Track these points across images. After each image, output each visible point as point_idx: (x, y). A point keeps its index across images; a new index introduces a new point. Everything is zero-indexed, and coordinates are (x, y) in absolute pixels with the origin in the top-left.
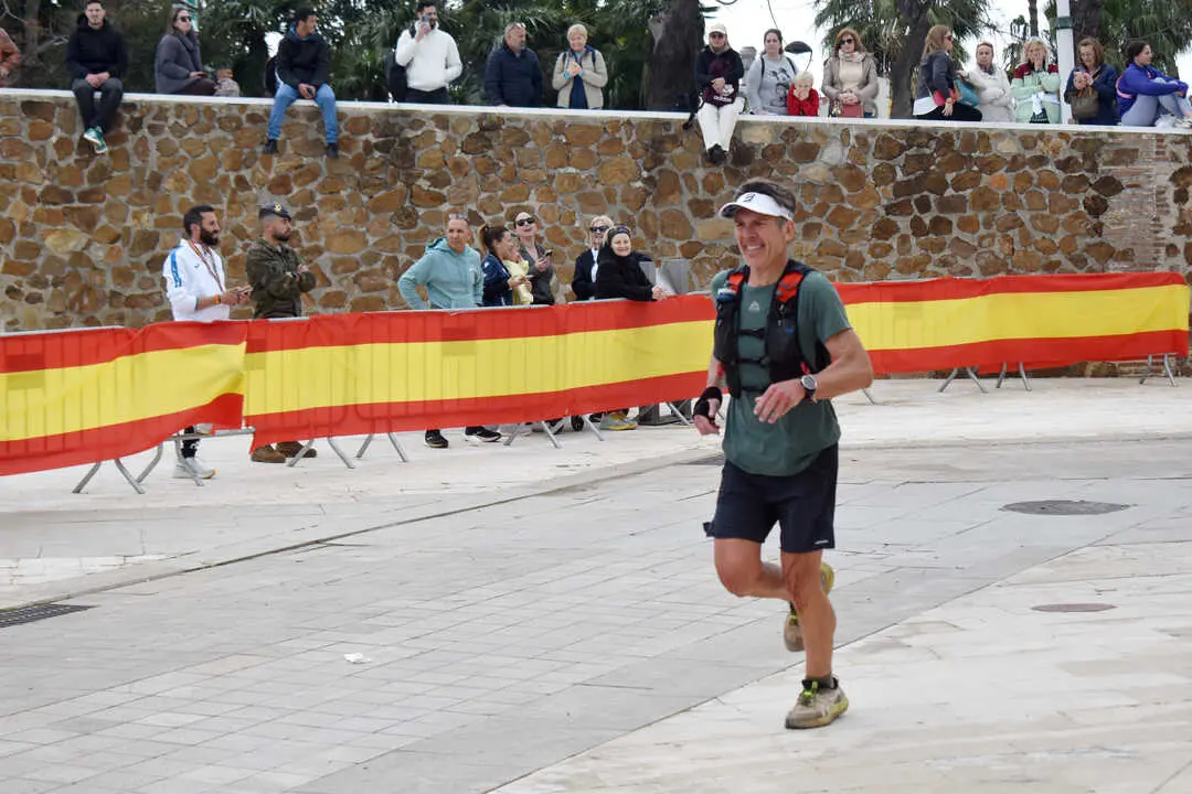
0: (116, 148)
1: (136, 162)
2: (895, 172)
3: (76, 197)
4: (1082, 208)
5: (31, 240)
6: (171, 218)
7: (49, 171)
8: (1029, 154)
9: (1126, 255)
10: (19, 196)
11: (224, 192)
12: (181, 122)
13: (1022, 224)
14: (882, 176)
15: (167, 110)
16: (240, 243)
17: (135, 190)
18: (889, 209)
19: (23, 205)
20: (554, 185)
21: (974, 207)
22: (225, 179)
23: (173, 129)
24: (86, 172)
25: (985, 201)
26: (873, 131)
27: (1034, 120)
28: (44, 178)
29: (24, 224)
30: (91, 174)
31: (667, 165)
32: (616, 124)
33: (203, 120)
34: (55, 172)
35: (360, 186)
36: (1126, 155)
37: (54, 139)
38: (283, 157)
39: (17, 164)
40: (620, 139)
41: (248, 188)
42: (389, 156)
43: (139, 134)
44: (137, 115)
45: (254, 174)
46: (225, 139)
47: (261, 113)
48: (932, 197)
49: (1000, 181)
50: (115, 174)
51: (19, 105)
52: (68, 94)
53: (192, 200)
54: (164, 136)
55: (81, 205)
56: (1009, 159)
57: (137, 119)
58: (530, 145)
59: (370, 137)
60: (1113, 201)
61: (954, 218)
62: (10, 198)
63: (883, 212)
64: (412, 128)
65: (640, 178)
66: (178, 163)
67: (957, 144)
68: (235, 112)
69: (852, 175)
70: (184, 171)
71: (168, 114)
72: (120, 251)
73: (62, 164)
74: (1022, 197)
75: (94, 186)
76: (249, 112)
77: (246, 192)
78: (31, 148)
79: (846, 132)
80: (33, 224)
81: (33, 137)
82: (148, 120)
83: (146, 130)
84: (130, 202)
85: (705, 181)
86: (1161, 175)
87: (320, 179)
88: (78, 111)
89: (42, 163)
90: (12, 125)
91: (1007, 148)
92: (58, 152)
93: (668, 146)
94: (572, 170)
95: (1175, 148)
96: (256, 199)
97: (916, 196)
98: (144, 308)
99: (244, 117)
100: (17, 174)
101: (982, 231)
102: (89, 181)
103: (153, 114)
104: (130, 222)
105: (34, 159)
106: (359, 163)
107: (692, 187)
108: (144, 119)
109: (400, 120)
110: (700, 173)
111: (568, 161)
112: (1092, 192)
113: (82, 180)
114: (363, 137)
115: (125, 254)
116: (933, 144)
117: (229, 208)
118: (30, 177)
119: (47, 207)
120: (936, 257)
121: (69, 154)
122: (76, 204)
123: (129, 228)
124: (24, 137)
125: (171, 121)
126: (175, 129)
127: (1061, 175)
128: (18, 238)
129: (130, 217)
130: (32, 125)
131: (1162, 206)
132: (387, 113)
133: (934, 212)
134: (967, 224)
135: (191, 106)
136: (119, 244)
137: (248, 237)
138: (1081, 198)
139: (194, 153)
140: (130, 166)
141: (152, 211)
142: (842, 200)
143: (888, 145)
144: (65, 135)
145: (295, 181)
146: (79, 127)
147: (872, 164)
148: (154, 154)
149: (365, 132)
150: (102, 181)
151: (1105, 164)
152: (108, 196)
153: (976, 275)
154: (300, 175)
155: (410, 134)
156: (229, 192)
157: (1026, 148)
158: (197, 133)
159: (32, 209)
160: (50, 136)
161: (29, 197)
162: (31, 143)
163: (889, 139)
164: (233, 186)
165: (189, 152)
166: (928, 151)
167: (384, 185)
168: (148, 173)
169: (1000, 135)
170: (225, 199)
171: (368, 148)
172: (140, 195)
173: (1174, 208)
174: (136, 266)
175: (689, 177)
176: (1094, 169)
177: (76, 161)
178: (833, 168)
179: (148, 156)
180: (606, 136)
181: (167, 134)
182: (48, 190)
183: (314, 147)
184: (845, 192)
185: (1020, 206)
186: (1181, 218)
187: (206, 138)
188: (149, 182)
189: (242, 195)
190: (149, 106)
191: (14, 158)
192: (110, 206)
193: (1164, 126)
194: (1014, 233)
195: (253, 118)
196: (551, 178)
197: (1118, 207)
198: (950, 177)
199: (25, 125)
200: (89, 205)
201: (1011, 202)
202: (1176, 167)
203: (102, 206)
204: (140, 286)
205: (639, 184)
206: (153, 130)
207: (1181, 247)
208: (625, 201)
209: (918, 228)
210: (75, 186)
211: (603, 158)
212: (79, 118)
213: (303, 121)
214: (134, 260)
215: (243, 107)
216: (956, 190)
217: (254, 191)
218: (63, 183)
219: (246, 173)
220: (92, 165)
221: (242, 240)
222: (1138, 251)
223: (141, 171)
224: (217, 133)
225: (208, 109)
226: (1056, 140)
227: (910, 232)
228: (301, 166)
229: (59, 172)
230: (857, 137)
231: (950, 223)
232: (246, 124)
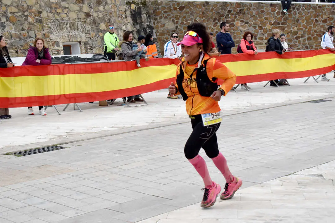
0: (289, 13)
1: (293, 16)
3: (280, 24)
6: (301, 28)
7: (275, 18)
10: (268, 24)
11: (312, 22)
12: (304, 8)
15: (301, 5)
16: (315, 34)
17: (293, 22)
19: (270, 26)
22: (313, 20)
24: (283, 18)
28: (274, 20)
29: (269, 29)
30: (284, 19)
33: (308, 7)
34: (276, 19)
37: (276, 12)
38: (326, 15)
39: (268, 17)
41: (318, 22)
43: (295, 10)
44: (294, 6)
45: (319, 19)
46: (313, 11)
47: (321, 6)
50: (289, 19)
51: (269, 4)
52: (280, 2)
53: (305, 24)
54: (300, 11)
55: (282, 26)
57: (294, 7)
62: (267, 24)
66: (302, 17)
68: (315, 5)
70: (304, 18)
71: (301, 6)
72: (289, 35)
73: (278, 17)
76: (319, 5)
77: (317, 23)
78: (271, 14)
80: (271, 30)
82: (297, 7)
83: (296, 10)
84: (292, 25)
88: (282, 6)
90: (268, 9)
92: (277, 14)
96: (320, 24)
98: (294, 47)
99: (317, 7)
100: (268, 19)
102: (284, 21)
103: (298, 6)
104: (292, 29)
105: (272, 16)
108: (296, 7)
113: (282, 20)
115: (290, 36)
117: (313, 26)
118: (271, 20)
119: (275, 26)
121: (279, 15)
122: (281, 25)
123: (292, 30)
125: (302, 8)
126: (302, 9)
128: (268, 32)
129: (292, 28)
130: (272, 9)
135: (306, 4)
136: (289, 34)
137: (318, 32)
139: (307, 14)
140: (292, 17)
141: (297, 27)
144: (278, 11)
145: (328, 20)
146: (282, 9)
148: (298, 15)
150: (286, 20)
152: (287, 23)
154: (329, 19)
156: (313, 23)
158: (307, 10)
159: (271, 26)
161: (271, 24)
162: (271, 12)
164: (314, 21)
165: (305, 14)
168: (296, 19)
170: (313, 24)
174: (293, 38)
177: (281, 16)
179: (296, 15)
181: (300, 10)
182: (275, 22)
183: (333, 13)
187: (309, 11)
188: (296, 21)
189: (316, 23)
190: (297, 4)
191: (268, 16)
192: (288, 26)
195: (320, 7)
199: (270, 9)
200: (283, 25)
203: (286, 26)
204: (294, 43)
206: (298, 9)
210: (280, 21)
212: (282, 7)
213: (330, 7)
214: (292, 37)
215: (317, 4)
218: (278, 21)
219: (317, 19)
221: (316, 33)
224: (311, 10)
225: (310, 5)
228: (330, 17)
229: (277, 18)
232: (318, 8)
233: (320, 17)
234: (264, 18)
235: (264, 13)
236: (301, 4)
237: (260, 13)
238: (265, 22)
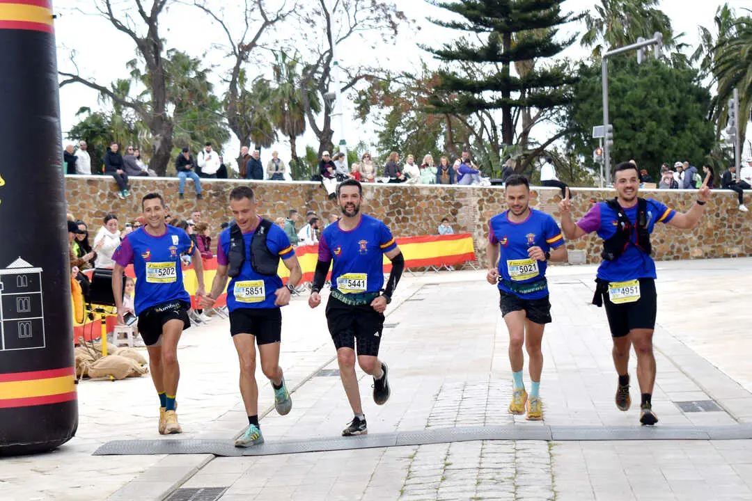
1: (128, 202)
2: (389, 202)
4: (450, 213)
5: (91, 231)
8: (432, 195)
9: (464, 228)
10: (87, 214)
12: (145, 187)
13: (431, 219)
14: (386, 203)
15: (140, 183)
17: (129, 211)
18: (388, 214)
19: (89, 217)
20: (276, 208)
21: (416, 213)
23: (141, 189)
24: (111, 205)
25: (418, 211)
26: (381, 187)
27: (430, 183)
28: (96, 207)
30: (113, 206)
31: (314, 200)
32: (296, 186)
33: (152, 186)
34: (100, 205)
35: (208, 209)
36: (463, 195)
37: (99, 193)
39: (86, 202)
40: (297, 191)
41: (169, 210)
42: (218, 198)
45: (171, 206)
47: (173, 183)
48: (402, 210)
49: (423, 204)
50: (121, 206)
51: (86, 181)
56: (426, 196)
58: (267, 193)
59: (211, 191)
60: (459, 210)
61: (409, 217)
62: (84, 215)
63: (385, 215)
64: (226, 188)
65: (304, 204)
67: (409, 192)
68: (163, 183)
69: (375, 203)
73: (102, 203)
74: (431, 209)
75: (115, 210)
76: (168, 182)
78: (90, 197)
79: (373, 187)
81: (92, 192)
82: (133, 186)
83: (132, 190)
84: (127, 216)
85: (327, 205)
86: (474, 201)
87: (194, 207)
89: (95, 202)
90: (84, 188)
91: (425, 193)
92: (100, 198)
93: (314, 193)
94: (282, 202)
95: (478, 192)
97: (397, 209)
99: (166, 184)
100: (86, 206)
101: (419, 221)
102: (112, 208)
103: (134, 184)
105: (92, 201)
106: (208, 200)
107: (322, 208)
109: (222, 185)
110: (325, 203)
111: (280, 199)
112: (453, 207)
113: (110, 208)
114: (208, 192)
116: (401, 192)
118: (91, 207)
119: (98, 218)
120: (404, 230)
121: (104, 199)
124: (88, 193)
125: (141, 186)
127: (443, 202)
130: (91, 188)
131: (475, 211)
132: (217, 182)
133: (403, 215)
134: (414, 219)
135: (148, 181)
138: (450, 209)
142: (372, 211)
143: (387, 192)
144: (103, 192)
145: (185, 207)
146: (108, 189)
147: (382, 199)
148: (135, 198)
149: (210, 189)
150: (116, 208)
151: (457, 197)
153: (417, 236)
154: (187, 205)
155: (225, 190)
157: (432, 193)
159: (92, 219)
160: (97, 193)
161: (91, 215)
162: (91, 195)
163: (387, 190)
166: (399, 194)
167: (217, 209)
168: (133, 206)
169: (423, 188)
171: (211, 195)
172: (131, 213)
173: (479, 212)
175: (321, 204)
176: (453, 200)
177: (108, 202)
178: (368, 200)
179: (133, 199)
180: (292, 190)
181: (139, 191)
182: (96, 213)
183: (192, 195)
184: (373, 208)
185: (430, 212)
186: (481, 216)
188: (134, 209)
190: (133, 181)
193: (474, 185)
194: (429, 222)
195: (170, 185)
196: (274, 205)
197: (461, 213)
198: (407, 203)
199: (88, 188)
201: (427, 210)
202: (479, 198)
205: (304, 207)
206: (135, 189)
207: (482, 225)
208: (300, 213)
209: (398, 220)
211: (292, 198)
212: (108, 186)
215: (166, 181)
216: (410, 207)
217: (171, 211)
218: (103, 209)
220: (113, 203)
222: (468, 227)
223: (130, 205)
225: (154, 182)
226: (440, 190)
227: (395, 222)
228: (188, 202)
230: (376, 190)
231: (408, 219)
232: (167, 187)
233: (172, 202)
234: (77, 205)
235: (77, 197)
236: (140, 180)
237: (71, 196)
238: (81, 212)
